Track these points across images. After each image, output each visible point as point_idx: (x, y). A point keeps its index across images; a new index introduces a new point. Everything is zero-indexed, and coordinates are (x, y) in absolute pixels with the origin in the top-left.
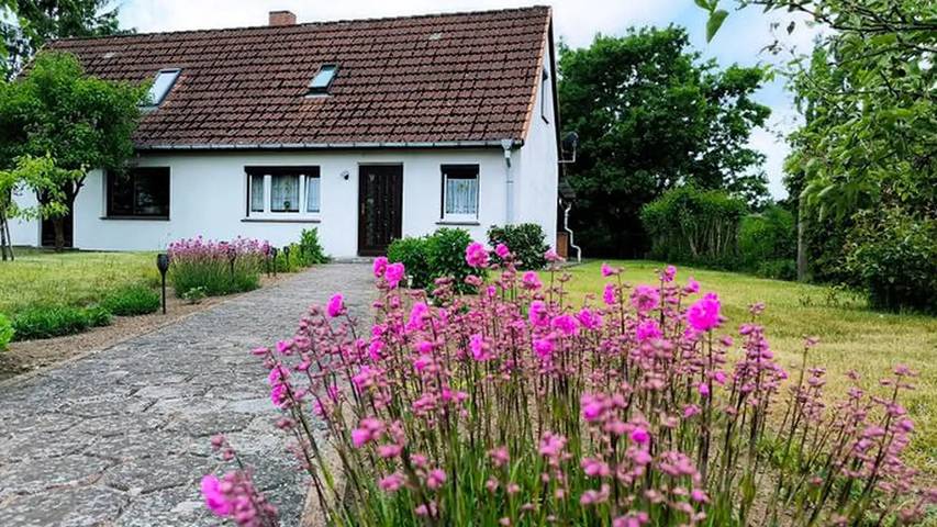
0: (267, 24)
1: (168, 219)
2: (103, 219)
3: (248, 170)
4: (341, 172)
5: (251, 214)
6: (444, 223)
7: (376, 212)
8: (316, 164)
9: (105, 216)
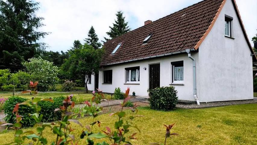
0: (144, 25)
1: (112, 84)
2: (103, 84)
3: (126, 69)
4: (144, 67)
5: (127, 82)
6: (173, 85)
7: (153, 81)
8: (138, 66)
9: (103, 83)
